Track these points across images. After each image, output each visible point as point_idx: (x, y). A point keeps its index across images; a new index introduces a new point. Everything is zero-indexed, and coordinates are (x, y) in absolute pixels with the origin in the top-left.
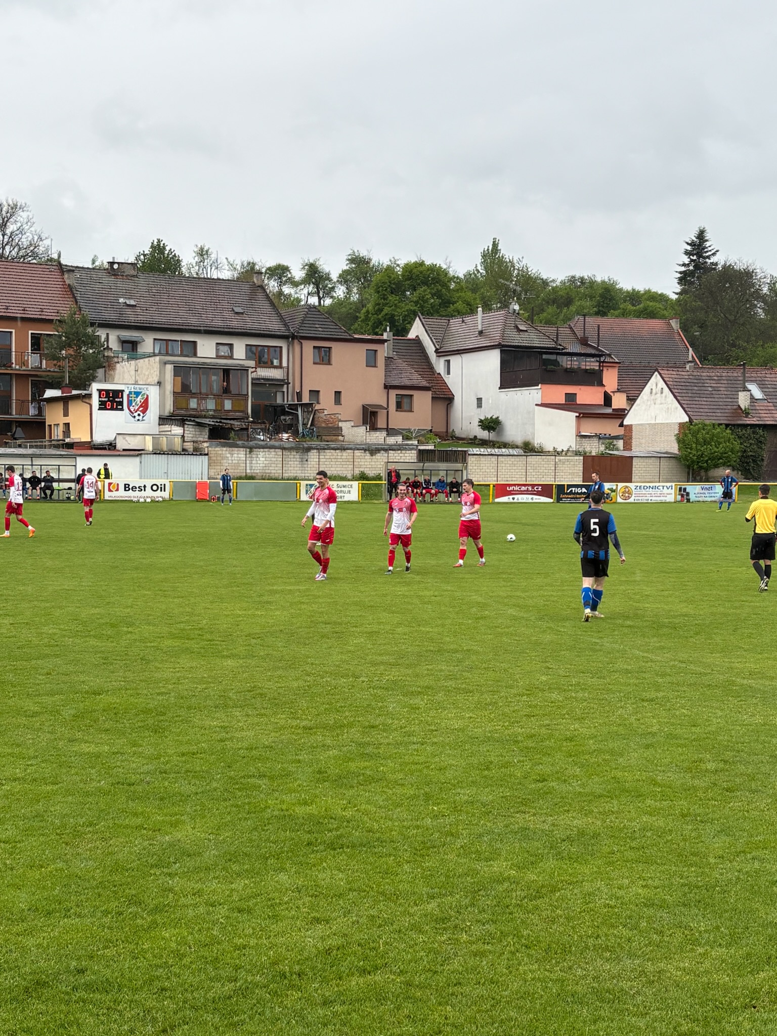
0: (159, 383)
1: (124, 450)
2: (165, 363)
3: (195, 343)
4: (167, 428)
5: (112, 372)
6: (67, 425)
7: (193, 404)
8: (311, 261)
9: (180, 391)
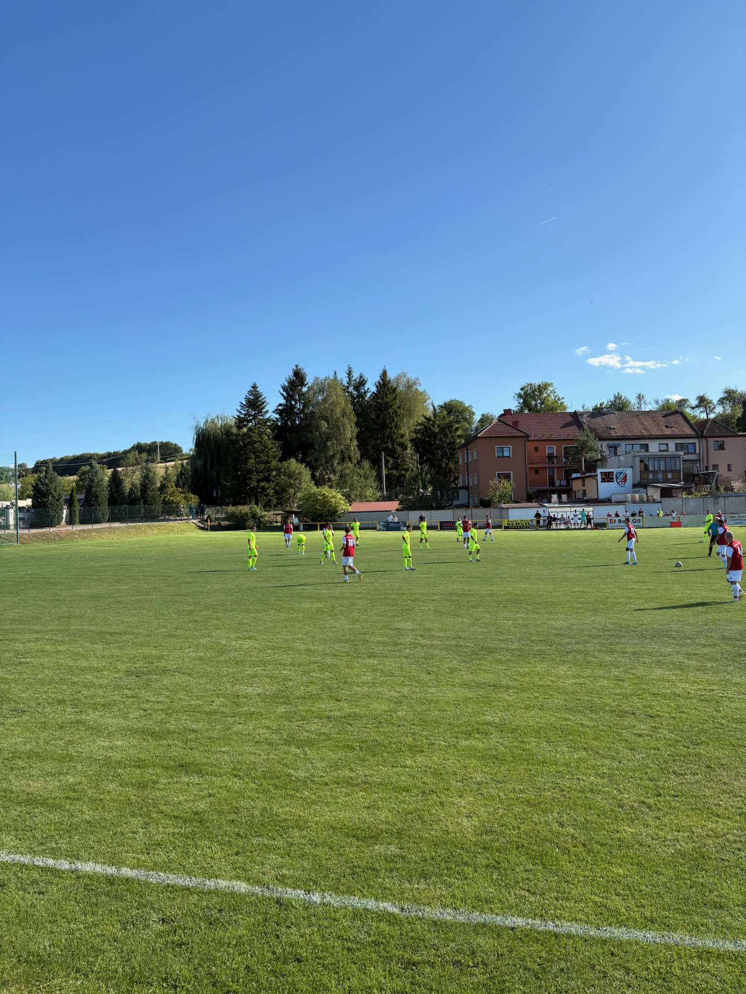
0: (632, 467)
1: (616, 502)
2: (635, 457)
3: (647, 445)
4: (637, 489)
5: (605, 463)
6: (584, 491)
7: (651, 476)
8: (701, 395)
9: (643, 469)
